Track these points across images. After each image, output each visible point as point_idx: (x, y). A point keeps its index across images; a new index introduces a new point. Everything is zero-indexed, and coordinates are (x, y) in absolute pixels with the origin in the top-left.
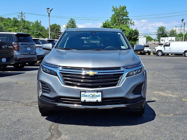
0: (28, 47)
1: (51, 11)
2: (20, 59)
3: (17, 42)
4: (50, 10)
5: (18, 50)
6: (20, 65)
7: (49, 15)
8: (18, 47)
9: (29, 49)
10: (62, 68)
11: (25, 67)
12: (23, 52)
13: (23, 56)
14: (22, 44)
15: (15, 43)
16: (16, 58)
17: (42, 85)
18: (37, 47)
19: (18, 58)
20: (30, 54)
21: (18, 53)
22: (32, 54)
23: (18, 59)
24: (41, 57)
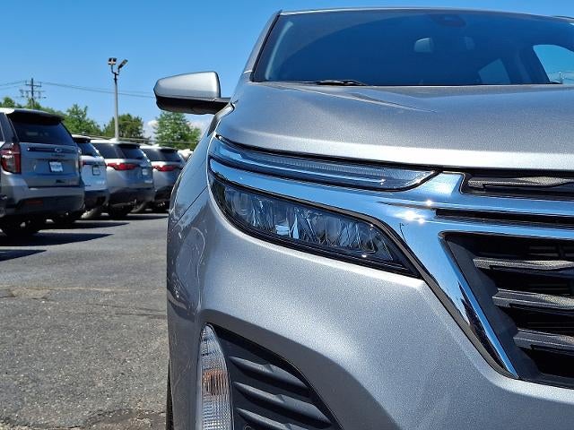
0: (55, 161)
1: (121, 66)
2: (23, 202)
3: (14, 140)
4: (119, 63)
5: (18, 171)
6: (23, 225)
7: (115, 79)
8: (18, 158)
9: (56, 167)
10: (465, 188)
11: (41, 231)
12: (36, 177)
13: (34, 192)
14: (33, 149)
15: (8, 146)
16: (11, 200)
17: (230, 364)
18: (85, 163)
19: (18, 197)
20: (60, 184)
21: (18, 180)
22: (69, 186)
23: (17, 201)
24: (99, 198)
